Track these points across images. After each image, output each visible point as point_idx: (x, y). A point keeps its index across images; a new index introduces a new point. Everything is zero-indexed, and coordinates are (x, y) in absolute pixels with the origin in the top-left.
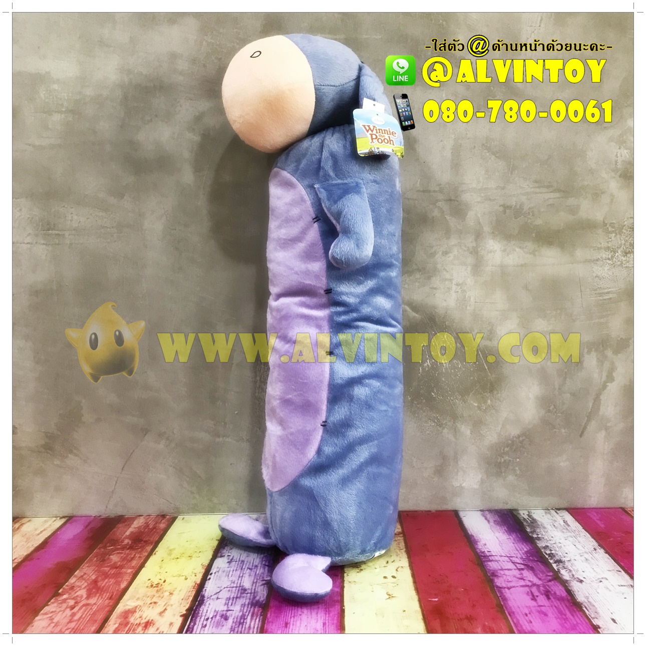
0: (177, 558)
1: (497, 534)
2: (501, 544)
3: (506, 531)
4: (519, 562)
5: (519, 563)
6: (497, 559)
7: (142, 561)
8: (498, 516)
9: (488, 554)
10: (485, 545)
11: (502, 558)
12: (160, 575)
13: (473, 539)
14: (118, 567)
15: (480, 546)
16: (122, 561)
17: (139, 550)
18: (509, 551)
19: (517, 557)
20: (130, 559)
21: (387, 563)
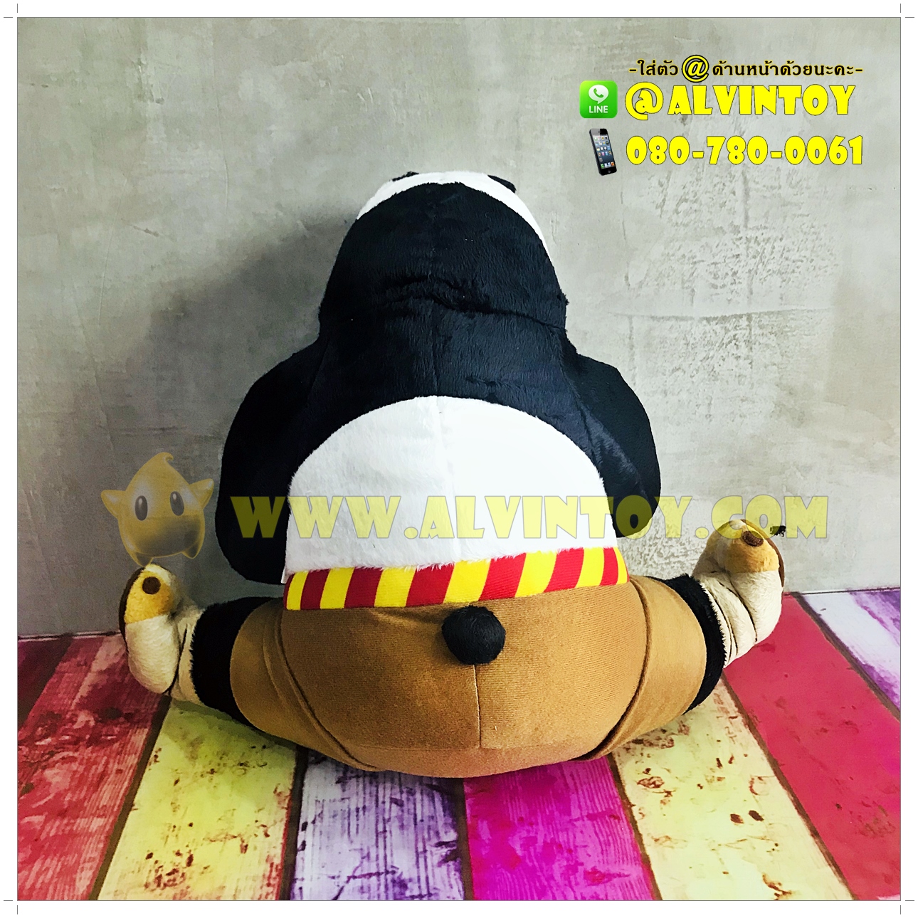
0: (212, 772)
7: (126, 784)
12: (177, 836)
13: (875, 676)
14: (66, 811)
16: (77, 787)
17: (116, 745)
20: (95, 779)
21: (720, 765)
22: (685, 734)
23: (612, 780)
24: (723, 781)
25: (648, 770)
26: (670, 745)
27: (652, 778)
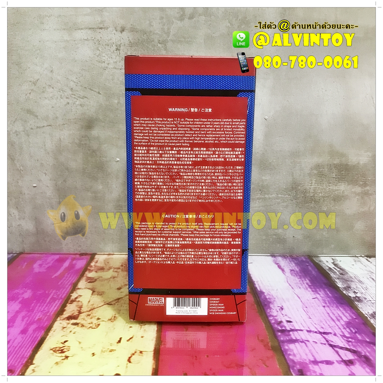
1: (297, 291)
2: (305, 307)
3: (309, 286)
4: (341, 345)
5: (341, 348)
6: (304, 338)
8: (295, 263)
9: (288, 327)
10: (282, 309)
11: (311, 334)
13: (263, 297)
15: (274, 312)
18: (321, 321)
19: (335, 335)
21: (119, 341)
22: (112, 321)
23: (34, 346)
24: (113, 352)
25: (65, 342)
26: (96, 327)
27: (64, 347)
